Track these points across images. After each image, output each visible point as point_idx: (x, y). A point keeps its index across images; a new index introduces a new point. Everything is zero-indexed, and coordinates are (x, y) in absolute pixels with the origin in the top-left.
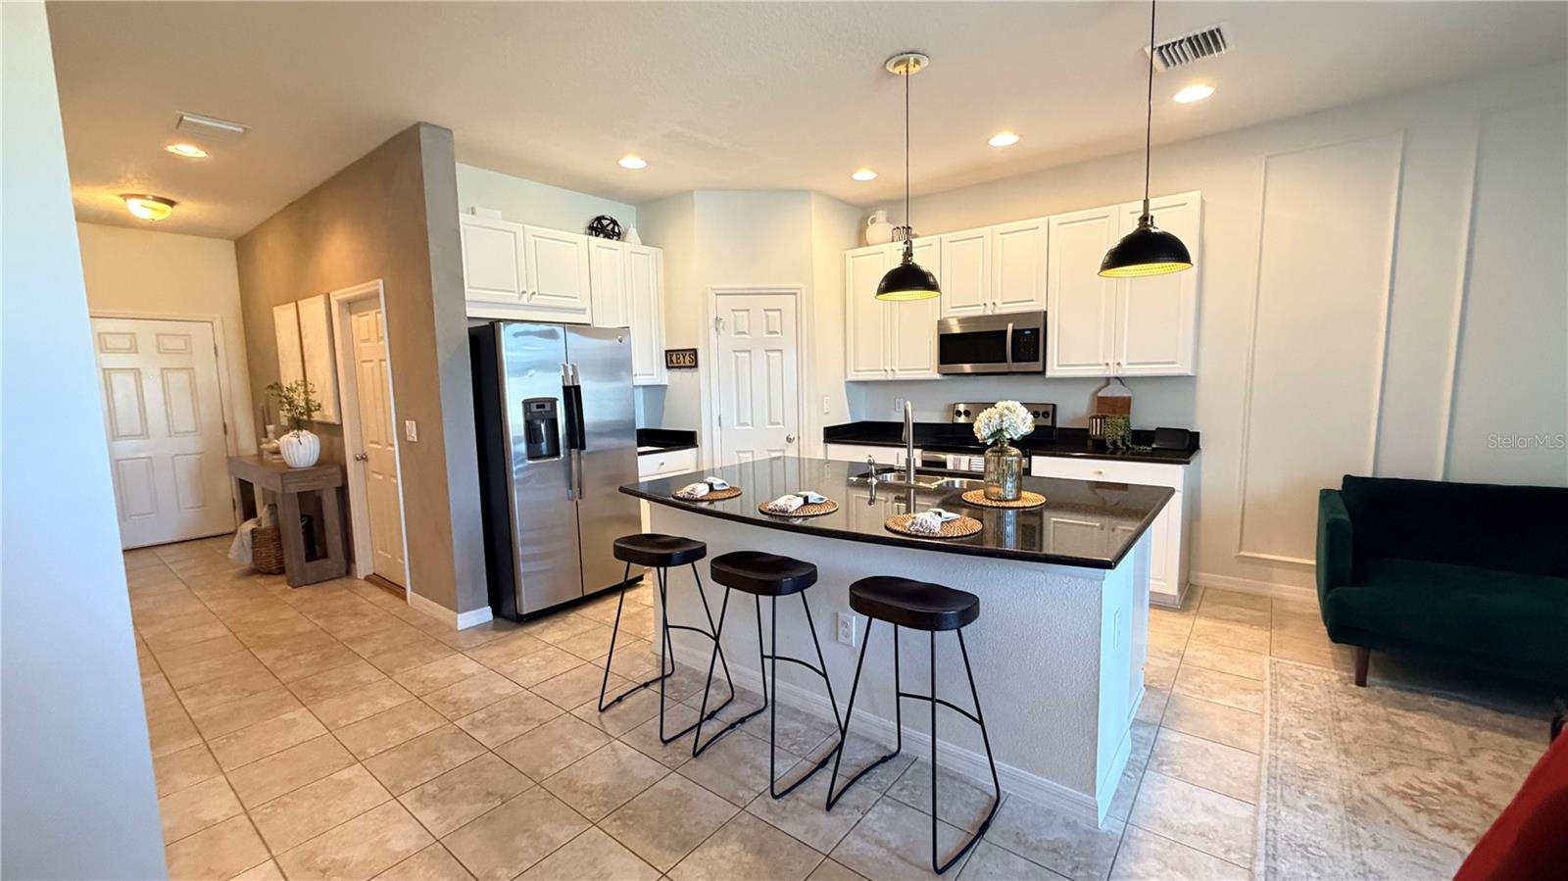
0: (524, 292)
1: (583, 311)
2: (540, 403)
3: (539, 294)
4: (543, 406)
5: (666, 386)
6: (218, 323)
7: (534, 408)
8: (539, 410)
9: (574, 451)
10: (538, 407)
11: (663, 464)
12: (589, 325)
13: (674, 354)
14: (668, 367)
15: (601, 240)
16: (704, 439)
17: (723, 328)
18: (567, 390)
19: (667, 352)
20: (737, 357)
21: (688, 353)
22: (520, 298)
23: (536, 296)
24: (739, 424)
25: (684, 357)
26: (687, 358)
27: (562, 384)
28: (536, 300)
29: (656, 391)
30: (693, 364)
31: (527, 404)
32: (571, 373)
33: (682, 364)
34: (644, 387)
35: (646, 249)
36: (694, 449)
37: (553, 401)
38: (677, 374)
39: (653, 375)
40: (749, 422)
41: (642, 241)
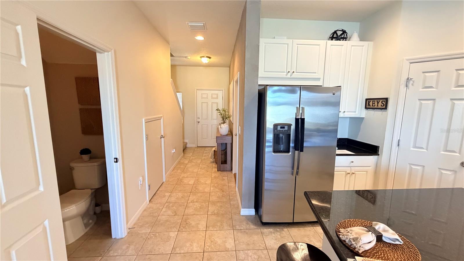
0: (289, 72)
1: (319, 79)
2: (283, 126)
3: (296, 72)
4: (284, 128)
5: (364, 118)
6: (224, 91)
7: (279, 128)
8: (281, 129)
9: (297, 152)
10: (281, 128)
11: (353, 162)
12: (321, 86)
13: (372, 101)
14: (366, 108)
15: (334, 42)
16: (384, 151)
17: (413, 85)
18: (297, 120)
19: (366, 100)
20: (421, 104)
21: (381, 101)
22: (287, 75)
23: (295, 73)
24: (415, 147)
25: (378, 103)
26: (380, 104)
27: (295, 117)
28: (295, 75)
29: (357, 121)
30: (384, 107)
31: (276, 126)
32: (301, 112)
33: (376, 107)
34: (350, 117)
35: (362, 43)
36: (377, 156)
37: (289, 126)
38: (371, 112)
39: (355, 112)
40: (424, 147)
41: (360, 39)
